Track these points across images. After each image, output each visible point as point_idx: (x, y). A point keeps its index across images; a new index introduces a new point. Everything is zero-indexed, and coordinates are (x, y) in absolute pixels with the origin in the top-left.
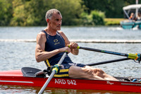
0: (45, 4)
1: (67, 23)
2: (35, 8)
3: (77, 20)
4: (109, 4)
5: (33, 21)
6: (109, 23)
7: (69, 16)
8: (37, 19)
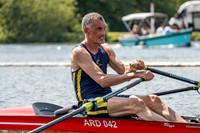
0: (22, 13)
1: (55, 39)
2: (9, 19)
3: (69, 35)
4: (114, 13)
5: (5, 37)
6: (114, 38)
7: (58, 30)
8: (11, 34)
